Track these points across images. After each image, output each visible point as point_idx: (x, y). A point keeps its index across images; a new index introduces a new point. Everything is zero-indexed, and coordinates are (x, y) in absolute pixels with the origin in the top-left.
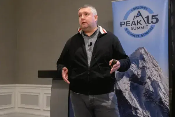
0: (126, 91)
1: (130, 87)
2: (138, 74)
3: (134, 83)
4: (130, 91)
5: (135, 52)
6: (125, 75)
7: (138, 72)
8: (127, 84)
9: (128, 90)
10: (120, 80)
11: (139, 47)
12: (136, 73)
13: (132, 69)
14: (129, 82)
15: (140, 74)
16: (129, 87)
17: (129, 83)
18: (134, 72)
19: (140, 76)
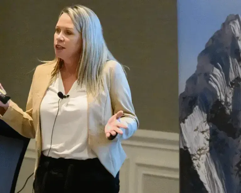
0: (200, 155)
1: (210, 141)
2: (227, 103)
3: (218, 131)
4: (209, 154)
5: (221, 30)
6: (199, 102)
7: (226, 96)
8: (203, 132)
9: (203, 154)
10: (186, 118)
11: (230, 15)
12: (223, 98)
13: (214, 85)
14: (208, 127)
15: (231, 102)
16: (207, 143)
17: (207, 130)
18: (219, 94)
19: (231, 107)
